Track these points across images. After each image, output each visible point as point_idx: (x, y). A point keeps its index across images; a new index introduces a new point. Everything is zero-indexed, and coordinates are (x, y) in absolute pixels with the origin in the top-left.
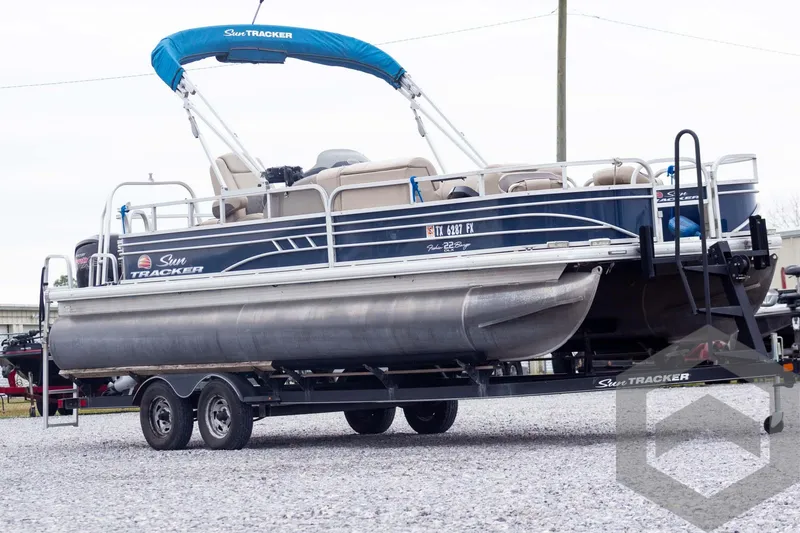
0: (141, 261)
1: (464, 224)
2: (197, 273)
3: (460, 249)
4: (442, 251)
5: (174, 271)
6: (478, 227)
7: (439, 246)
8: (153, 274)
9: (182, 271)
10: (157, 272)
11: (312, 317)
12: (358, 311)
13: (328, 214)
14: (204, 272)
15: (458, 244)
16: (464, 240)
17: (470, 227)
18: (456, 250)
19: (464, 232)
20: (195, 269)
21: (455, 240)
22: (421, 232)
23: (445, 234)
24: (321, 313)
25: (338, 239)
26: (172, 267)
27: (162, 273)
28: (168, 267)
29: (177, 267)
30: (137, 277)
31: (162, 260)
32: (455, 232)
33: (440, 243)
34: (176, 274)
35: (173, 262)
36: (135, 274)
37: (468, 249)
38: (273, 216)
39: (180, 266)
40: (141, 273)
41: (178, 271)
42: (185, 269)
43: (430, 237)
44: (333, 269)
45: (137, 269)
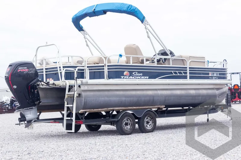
0: (125, 73)
1: (217, 73)
2: (146, 78)
3: (216, 79)
5: (138, 77)
6: (220, 74)
7: (212, 78)
8: (130, 77)
9: (141, 78)
10: (131, 77)
11: (181, 93)
12: (193, 92)
13: (188, 66)
14: (149, 78)
15: (216, 78)
16: (217, 77)
17: (218, 74)
18: (215, 79)
19: (217, 75)
20: (146, 77)
21: (215, 77)
22: (208, 74)
23: (213, 75)
24: (183, 92)
25: (190, 73)
26: (137, 76)
27: (133, 77)
28: (136, 76)
29: (139, 76)
30: (124, 78)
31: (133, 73)
32: (215, 75)
33: (212, 77)
34: (139, 78)
35: (137, 74)
36: (122, 77)
37: (218, 79)
38: (172, 65)
39: (140, 76)
40: (125, 77)
41: (140, 77)
42: (142, 77)
43: (210, 75)
44: (188, 81)
45: (123, 75)
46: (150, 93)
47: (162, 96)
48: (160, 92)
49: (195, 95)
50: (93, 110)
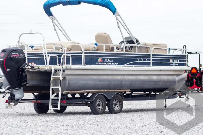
0: (99, 60)
2: (116, 65)
3: (176, 65)
4: (173, 65)
5: (109, 64)
6: (180, 61)
8: (103, 64)
9: (111, 64)
10: (104, 63)
11: (145, 79)
12: (155, 78)
13: (151, 54)
14: (118, 65)
15: (176, 64)
16: (177, 63)
17: (178, 61)
20: (115, 64)
22: (169, 61)
23: (174, 62)
24: (146, 78)
25: (153, 60)
29: (110, 63)
30: (98, 64)
31: (106, 60)
34: (110, 65)
36: (97, 63)
39: (111, 62)
40: (99, 63)
41: (110, 64)
42: (113, 63)
44: (151, 67)
45: (98, 62)
46: (119, 78)
47: (128, 81)
48: (126, 77)
49: (157, 80)
50: (73, 91)
